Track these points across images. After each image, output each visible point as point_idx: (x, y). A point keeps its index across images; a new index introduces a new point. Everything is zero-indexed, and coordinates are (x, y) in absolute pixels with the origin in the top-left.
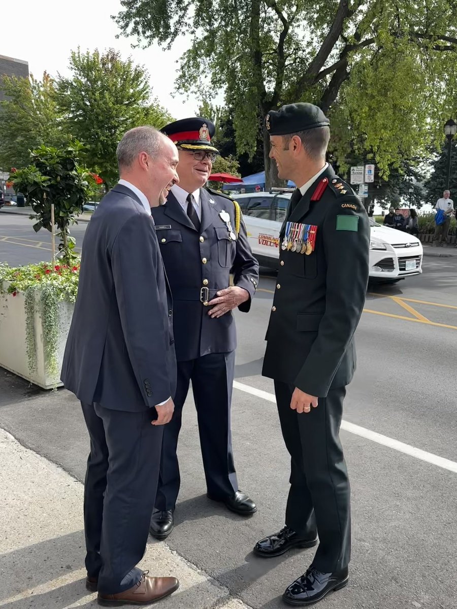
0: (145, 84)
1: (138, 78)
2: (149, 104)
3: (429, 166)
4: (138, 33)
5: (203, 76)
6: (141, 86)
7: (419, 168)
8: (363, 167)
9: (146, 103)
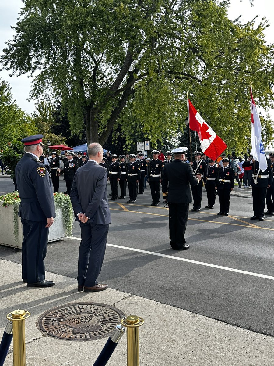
0: (8, 92)
1: (4, 88)
2: (11, 104)
3: (177, 139)
4: (14, 68)
5: (47, 90)
6: (6, 93)
7: (171, 141)
8: (143, 142)
9: (9, 103)
